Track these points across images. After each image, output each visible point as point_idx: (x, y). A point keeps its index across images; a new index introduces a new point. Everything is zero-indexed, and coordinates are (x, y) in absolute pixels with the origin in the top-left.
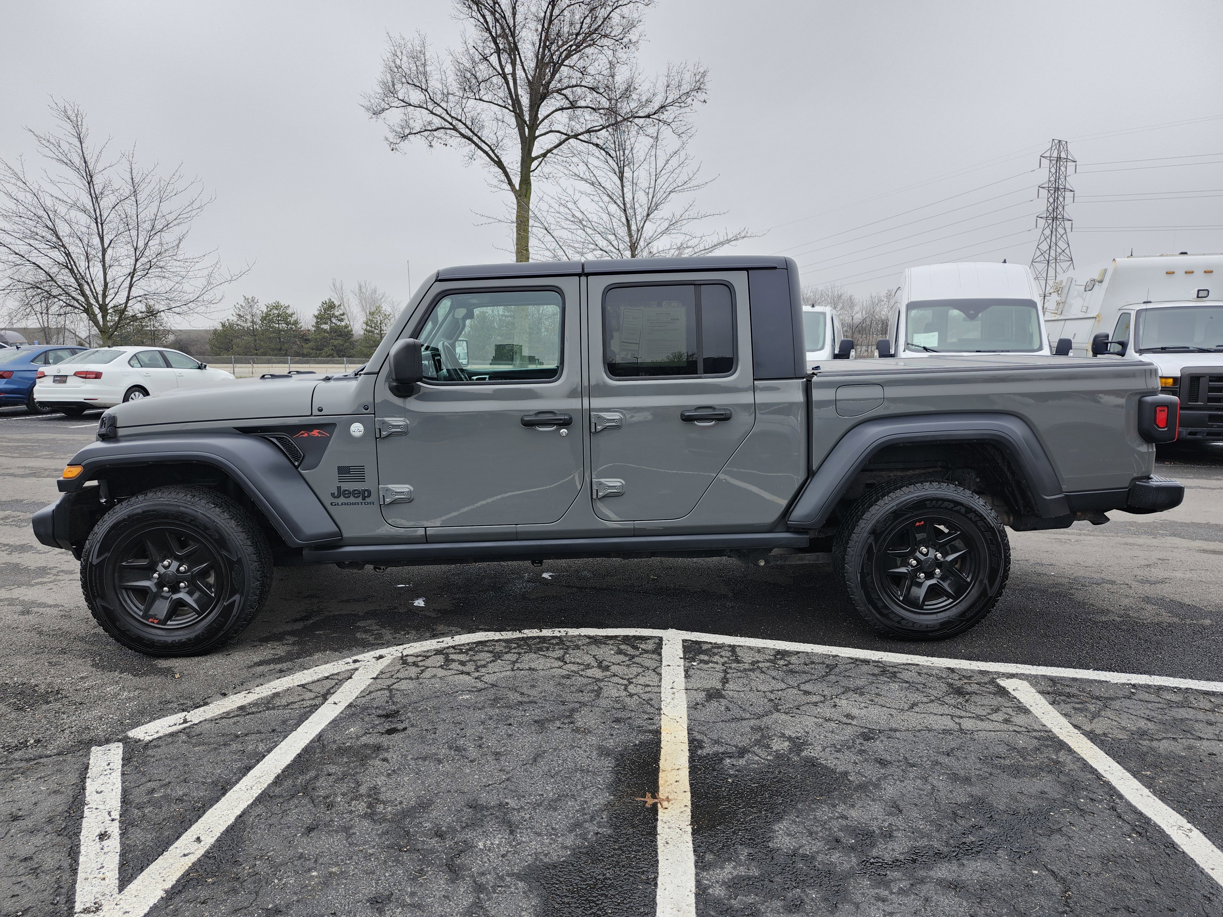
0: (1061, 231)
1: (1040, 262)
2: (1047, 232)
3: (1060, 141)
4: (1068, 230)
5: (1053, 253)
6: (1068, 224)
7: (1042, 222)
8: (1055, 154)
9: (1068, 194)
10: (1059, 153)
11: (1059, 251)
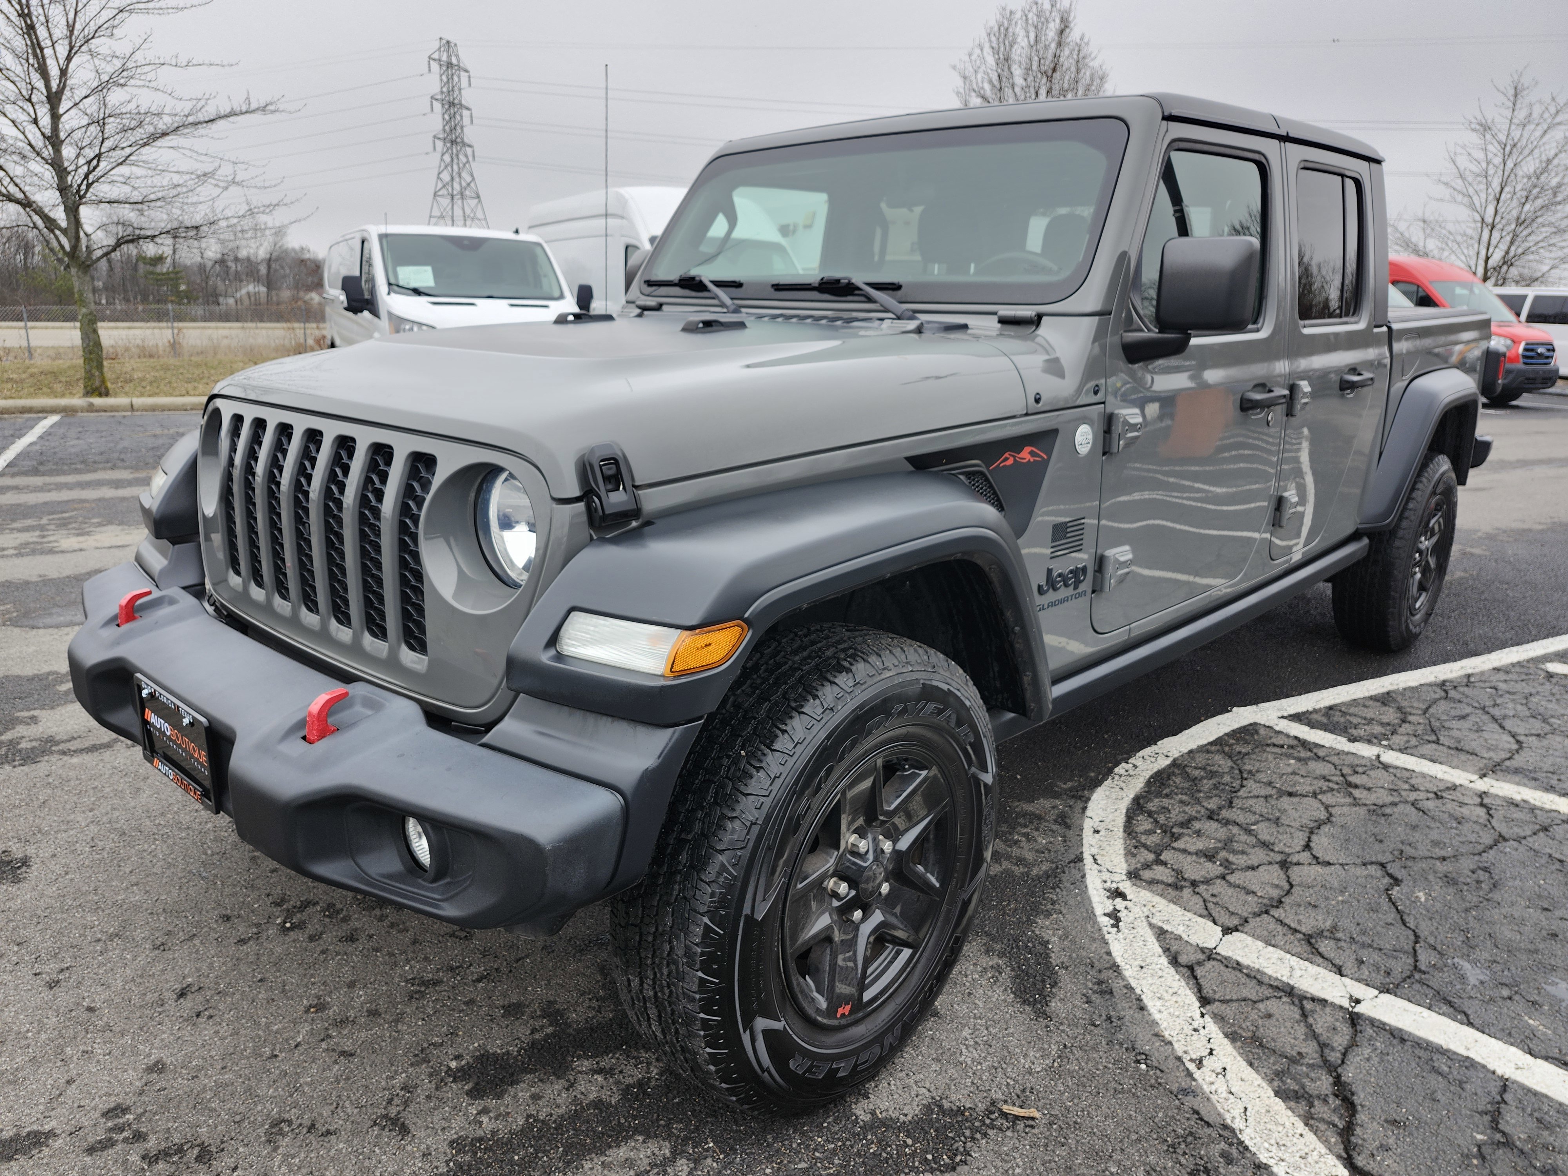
0: (463, 159)
1: (443, 196)
2: (447, 158)
3: (448, 42)
4: (471, 159)
5: (457, 186)
6: (469, 151)
7: (439, 144)
8: (444, 58)
9: (465, 113)
10: (449, 56)
11: (464, 184)
